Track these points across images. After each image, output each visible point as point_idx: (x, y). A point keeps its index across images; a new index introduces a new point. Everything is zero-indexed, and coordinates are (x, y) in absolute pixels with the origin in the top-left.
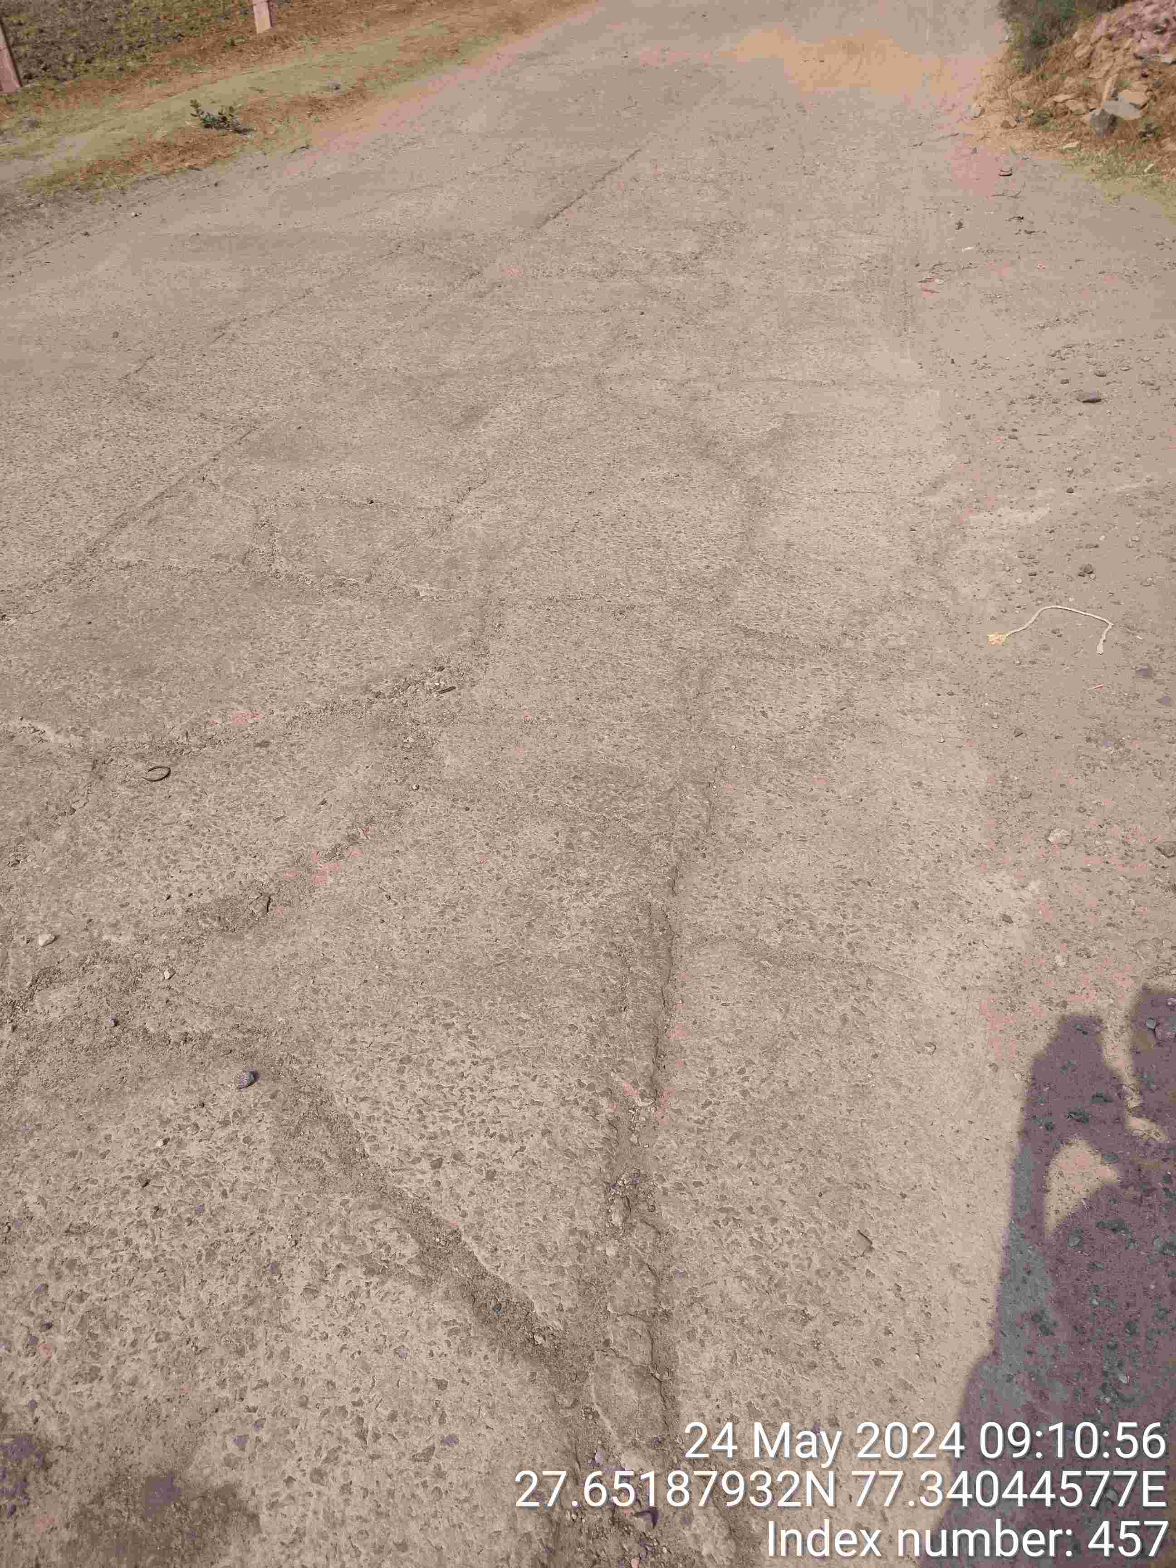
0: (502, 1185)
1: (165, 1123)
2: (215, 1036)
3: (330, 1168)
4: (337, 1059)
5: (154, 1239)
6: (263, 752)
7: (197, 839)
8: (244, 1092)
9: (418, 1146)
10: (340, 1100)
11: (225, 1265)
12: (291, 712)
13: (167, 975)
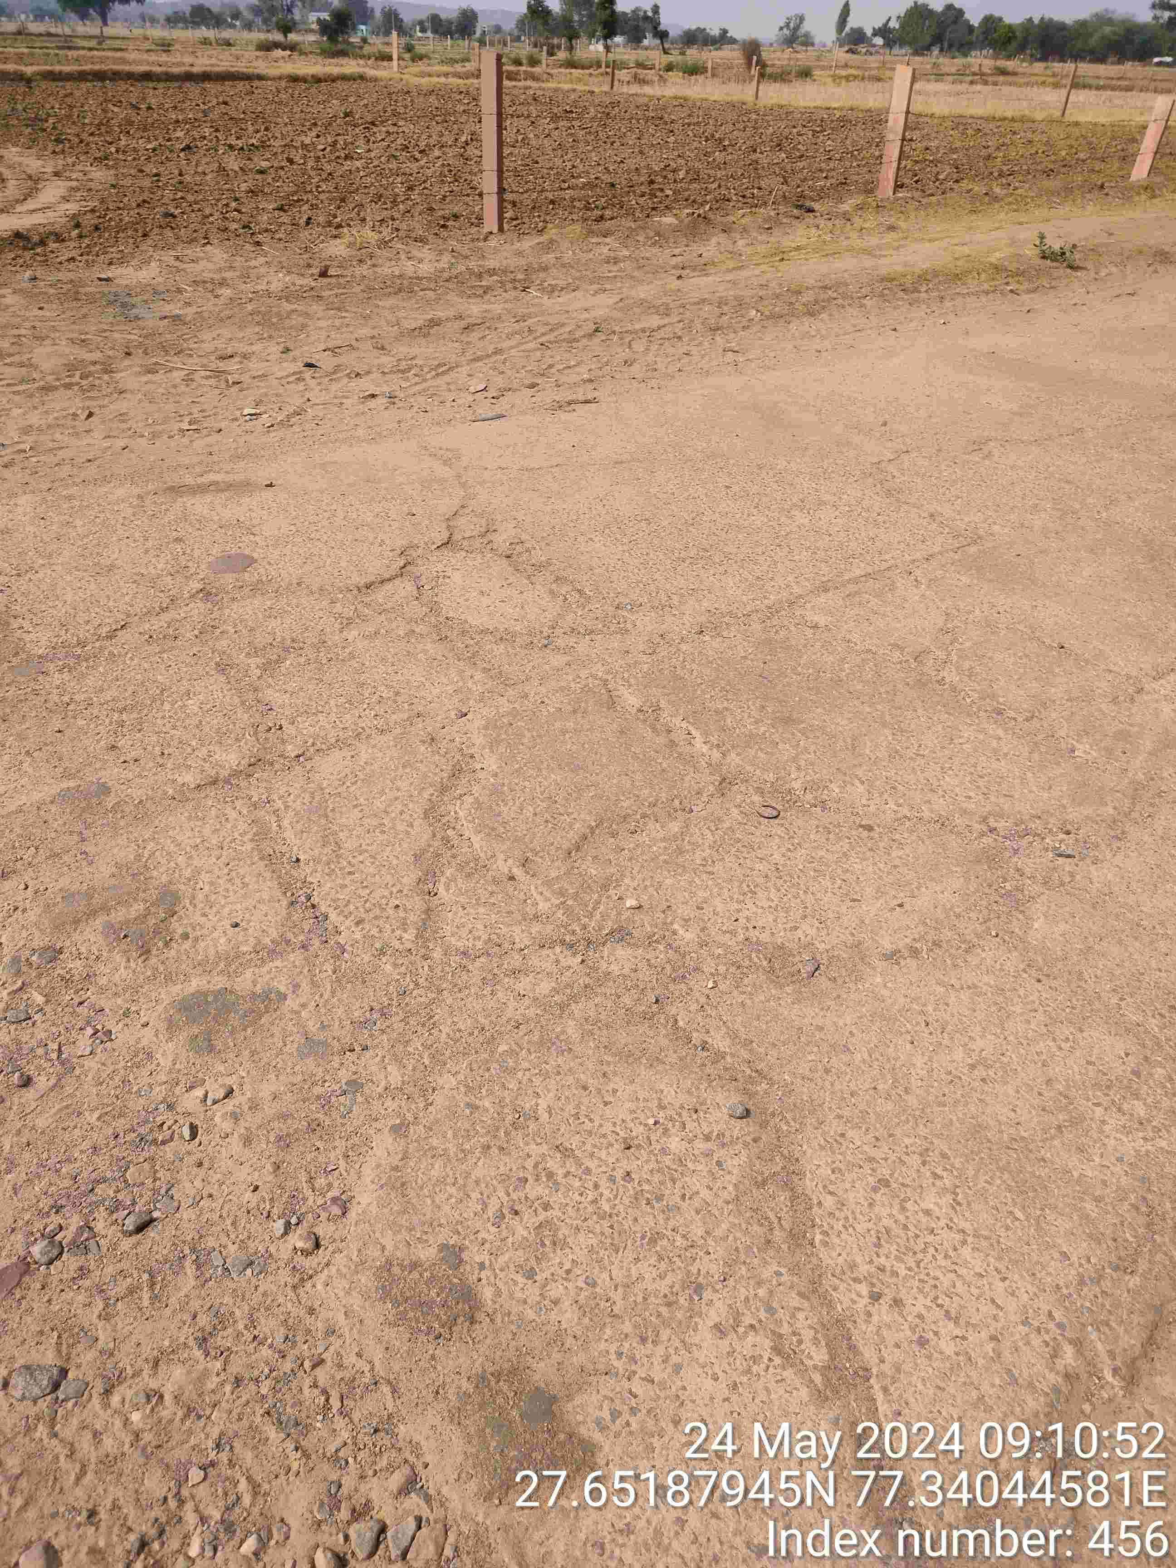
0: (929, 1357)
1: (661, 1107)
2: (729, 1059)
3: (778, 1235)
4: (822, 1142)
5: (616, 1197)
6: (865, 834)
7: (780, 882)
8: (733, 1122)
9: (864, 1269)
10: (812, 1180)
11: (661, 1258)
12: (905, 811)
13: (710, 985)
